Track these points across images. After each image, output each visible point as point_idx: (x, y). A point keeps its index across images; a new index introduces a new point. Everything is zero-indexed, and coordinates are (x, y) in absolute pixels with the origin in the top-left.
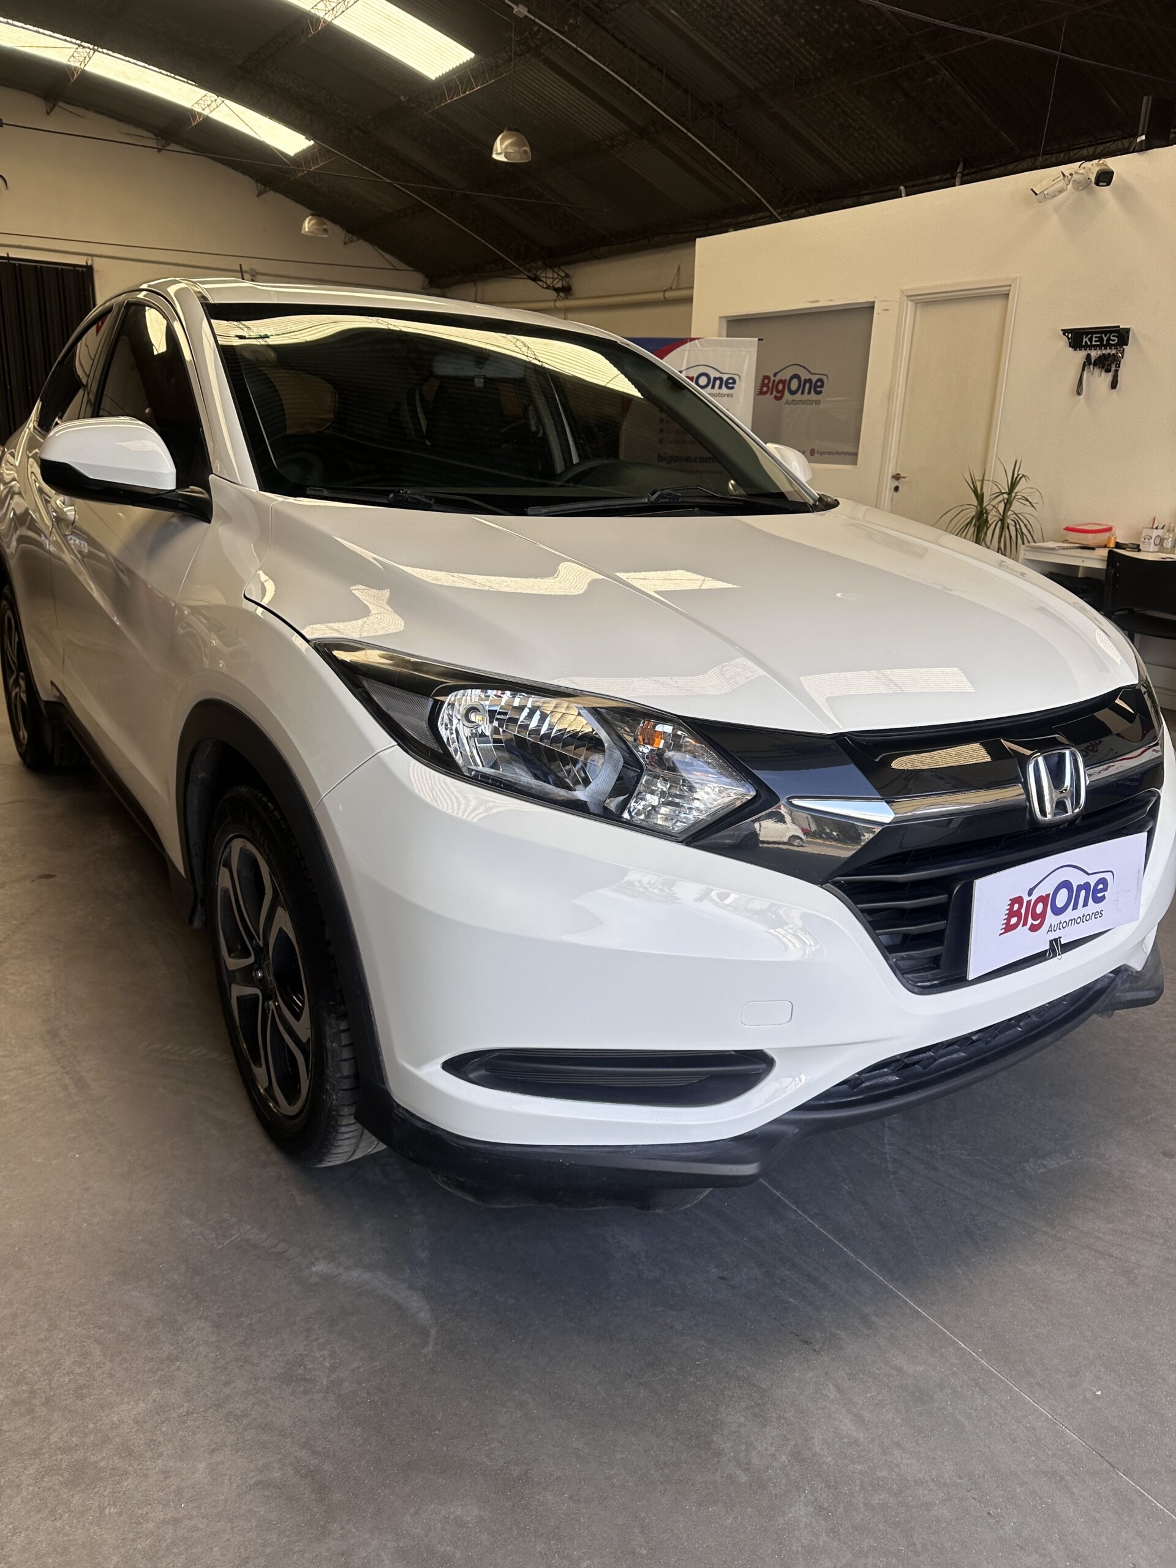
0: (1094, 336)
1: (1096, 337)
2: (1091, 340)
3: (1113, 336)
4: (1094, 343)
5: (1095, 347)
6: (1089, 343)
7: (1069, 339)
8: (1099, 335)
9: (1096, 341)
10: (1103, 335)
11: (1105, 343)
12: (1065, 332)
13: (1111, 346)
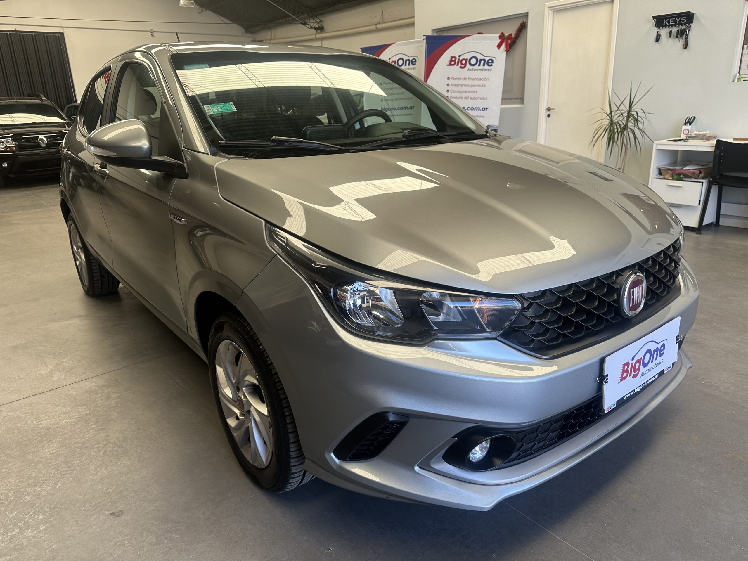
0: (671, 19)
1: (672, 20)
2: (669, 22)
3: (683, 19)
4: (670, 24)
5: (672, 26)
6: (668, 24)
7: (655, 22)
8: (674, 19)
9: (672, 22)
10: (677, 19)
11: (678, 23)
12: (653, 17)
13: (682, 24)
